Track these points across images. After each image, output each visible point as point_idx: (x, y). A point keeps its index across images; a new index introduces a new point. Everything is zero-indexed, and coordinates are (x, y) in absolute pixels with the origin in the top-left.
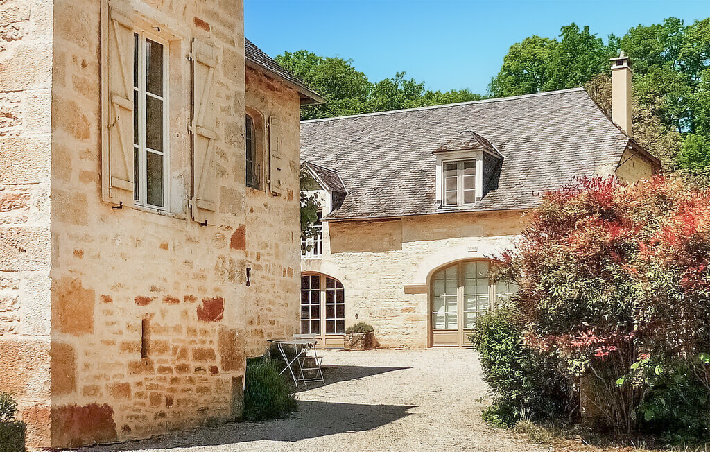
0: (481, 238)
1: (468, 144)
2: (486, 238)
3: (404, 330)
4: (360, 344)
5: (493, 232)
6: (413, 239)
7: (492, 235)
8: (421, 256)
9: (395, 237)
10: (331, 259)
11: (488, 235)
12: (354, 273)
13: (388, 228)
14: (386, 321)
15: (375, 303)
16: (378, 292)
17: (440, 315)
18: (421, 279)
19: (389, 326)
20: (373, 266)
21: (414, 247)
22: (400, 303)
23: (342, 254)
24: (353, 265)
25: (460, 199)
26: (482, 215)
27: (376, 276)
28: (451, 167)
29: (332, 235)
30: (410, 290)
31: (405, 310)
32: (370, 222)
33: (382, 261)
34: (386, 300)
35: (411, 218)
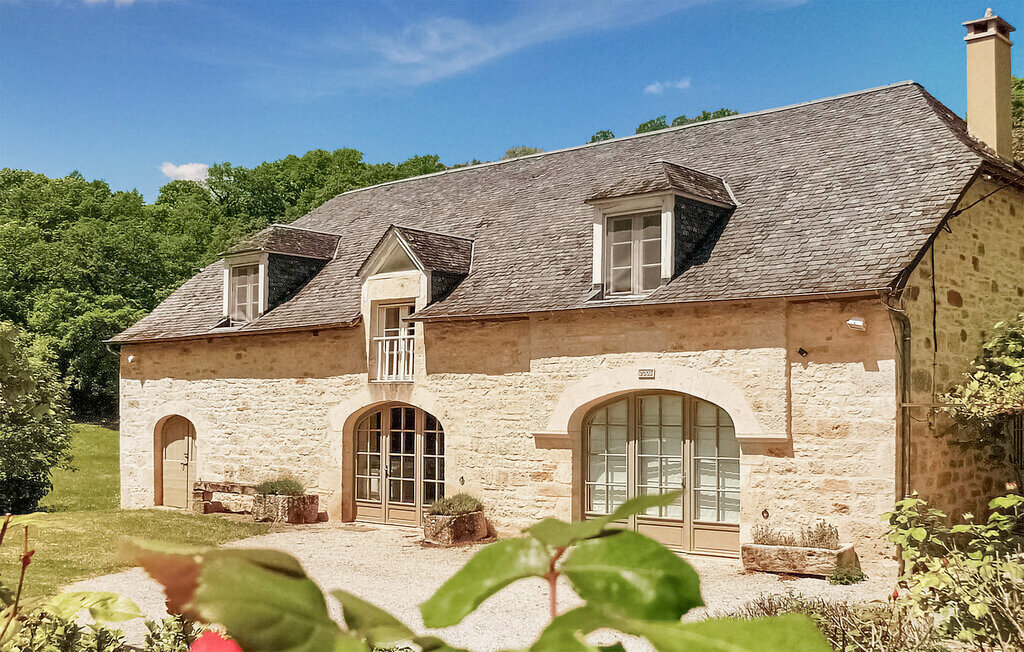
0: (661, 354)
1: (647, 183)
2: (671, 354)
3: (534, 510)
4: (446, 535)
5: (684, 342)
6: (548, 352)
7: (681, 348)
8: (560, 382)
9: (520, 348)
10: (427, 383)
11: (676, 349)
12: (460, 408)
13: (510, 333)
14: (506, 493)
15: (490, 461)
16: (493, 441)
17: (600, 488)
18: (559, 426)
19: (511, 502)
20: (487, 397)
21: (549, 368)
22: (528, 463)
23: (442, 375)
24: (457, 394)
25: (636, 280)
26: (663, 311)
27: (492, 414)
28: (620, 225)
29: (428, 343)
30: (544, 441)
31: (537, 476)
32: (483, 321)
33: (501, 389)
34: (507, 456)
35: (545, 317)
